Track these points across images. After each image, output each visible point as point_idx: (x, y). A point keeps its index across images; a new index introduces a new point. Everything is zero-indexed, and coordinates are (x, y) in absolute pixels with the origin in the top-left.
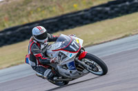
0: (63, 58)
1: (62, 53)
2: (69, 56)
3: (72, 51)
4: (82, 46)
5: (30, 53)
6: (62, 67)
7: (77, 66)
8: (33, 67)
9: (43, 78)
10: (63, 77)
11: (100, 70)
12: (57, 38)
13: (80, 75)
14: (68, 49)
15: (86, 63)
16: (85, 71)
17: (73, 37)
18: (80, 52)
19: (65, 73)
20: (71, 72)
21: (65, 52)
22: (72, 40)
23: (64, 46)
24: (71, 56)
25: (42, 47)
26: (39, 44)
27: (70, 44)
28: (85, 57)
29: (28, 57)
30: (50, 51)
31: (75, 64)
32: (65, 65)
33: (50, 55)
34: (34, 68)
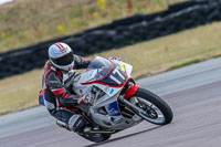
0: (99, 97)
1: (98, 89)
2: (108, 93)
3: (114, 85)
4: (129, 77)
5: (45, 87)
6: (98, 110)
7: (122, 109)
8: (50, 111)
9: (68, 129)
10: (101, 128)
11: (161, 116)
12: (89, 63)
13: (128, 125)
14: (106, 81)
15: (137, 105)
16: (136, 118)
17: (116, 61)
18: (127, 86)
19: (104, 122)
20: (112, 119)
21: (102, 87)
22: (115, 66)
23: (101, 77)
24: (112, 93)
25: (66, 77)
26: (59, 73)
27: (111, 73)
28: (135, 95)
29: (43, 94)
30: (77, 85)
31: (119, 107)
32: (103, 108)
33: (78, 92)
34: (53, 112)
